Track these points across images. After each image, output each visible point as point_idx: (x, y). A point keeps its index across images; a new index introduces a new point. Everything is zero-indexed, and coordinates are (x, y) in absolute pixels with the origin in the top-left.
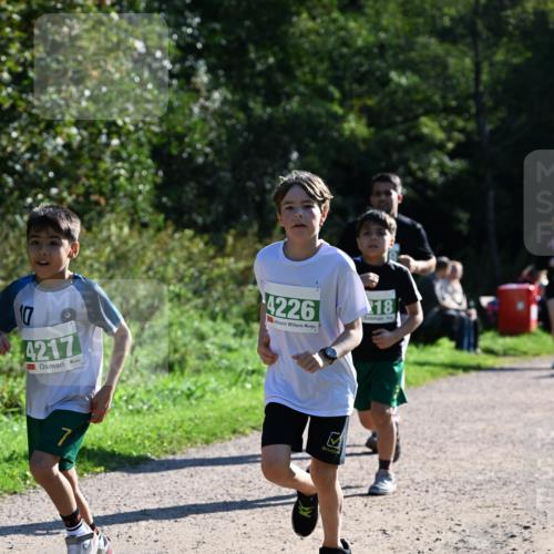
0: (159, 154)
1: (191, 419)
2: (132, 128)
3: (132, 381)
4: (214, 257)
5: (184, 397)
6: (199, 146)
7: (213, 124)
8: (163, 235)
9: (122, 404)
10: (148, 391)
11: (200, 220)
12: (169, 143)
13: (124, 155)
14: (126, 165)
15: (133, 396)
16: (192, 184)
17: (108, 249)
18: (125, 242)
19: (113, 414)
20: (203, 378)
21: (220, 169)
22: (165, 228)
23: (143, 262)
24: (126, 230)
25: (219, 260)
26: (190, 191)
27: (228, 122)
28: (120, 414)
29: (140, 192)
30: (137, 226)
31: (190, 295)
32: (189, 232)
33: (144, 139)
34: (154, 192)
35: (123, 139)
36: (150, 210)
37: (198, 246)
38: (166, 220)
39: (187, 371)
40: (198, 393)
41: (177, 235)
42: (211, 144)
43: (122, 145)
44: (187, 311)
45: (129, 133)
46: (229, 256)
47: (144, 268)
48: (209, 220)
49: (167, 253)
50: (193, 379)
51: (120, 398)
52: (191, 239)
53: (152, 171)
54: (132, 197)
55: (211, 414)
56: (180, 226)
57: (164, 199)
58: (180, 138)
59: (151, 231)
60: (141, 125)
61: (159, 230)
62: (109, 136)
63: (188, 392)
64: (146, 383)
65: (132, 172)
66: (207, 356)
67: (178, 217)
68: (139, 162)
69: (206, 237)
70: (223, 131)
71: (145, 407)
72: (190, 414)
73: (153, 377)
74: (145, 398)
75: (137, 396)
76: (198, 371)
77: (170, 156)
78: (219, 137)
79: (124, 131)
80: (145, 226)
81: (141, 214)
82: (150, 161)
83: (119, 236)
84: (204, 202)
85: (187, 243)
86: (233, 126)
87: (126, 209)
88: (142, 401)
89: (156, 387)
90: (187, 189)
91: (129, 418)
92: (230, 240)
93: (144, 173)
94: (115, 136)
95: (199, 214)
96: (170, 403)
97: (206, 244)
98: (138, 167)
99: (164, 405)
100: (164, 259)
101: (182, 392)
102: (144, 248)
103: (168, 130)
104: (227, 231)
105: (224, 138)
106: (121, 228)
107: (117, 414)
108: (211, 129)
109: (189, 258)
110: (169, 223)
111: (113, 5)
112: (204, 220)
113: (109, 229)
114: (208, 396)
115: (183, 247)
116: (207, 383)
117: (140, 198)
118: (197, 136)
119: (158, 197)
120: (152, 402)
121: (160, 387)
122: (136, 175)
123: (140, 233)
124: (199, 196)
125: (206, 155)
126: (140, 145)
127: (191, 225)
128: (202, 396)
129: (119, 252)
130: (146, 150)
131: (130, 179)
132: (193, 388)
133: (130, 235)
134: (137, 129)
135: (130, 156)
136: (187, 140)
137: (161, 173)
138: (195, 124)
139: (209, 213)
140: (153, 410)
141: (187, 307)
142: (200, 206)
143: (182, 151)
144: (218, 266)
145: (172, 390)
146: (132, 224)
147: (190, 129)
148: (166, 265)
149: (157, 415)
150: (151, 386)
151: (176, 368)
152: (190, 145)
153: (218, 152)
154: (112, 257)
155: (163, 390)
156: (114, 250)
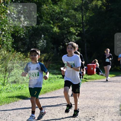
0: (13, 35)
1: (20, 94)
2: (7, 30)
3: (7, 85)
4: (25, 58)
5: (19, 89)
6: (22, 34)
7: (25, 29)
8: (14, 53)
9: (5, 90)
10: (11, 88)
11: (22, 50)
12: (15, 33)
13: (5, 36)
14: (6, 38)
15: (7, 89)
16: (20, 42)
17: (2, 56)
18: (6, 55)
19: (3, 93)
20: (23, 85)
21: (26, 39)
22: (14, 52)
23: (10, 59)
24: (6, 52)
25: (26, 59)
26: (20, 44)
27: (28, 29)
28: (5, 92)
29: (9, 44)
30: (8, 51)
31: (20, 66)
32: (20, 53)
33: (10, 32)
34: (12, 44)
35: (5, 32)
36: (11, 48)
37: (22, 55)
38: (14, 50)
39: (19, 83)
40: (22, 88)
41: (17, 53)
42: (24, 33)
43: (5, 33)
44: (19, 70)
45: (6, 31)
46: (28, 58)
47: (10, 60)
48: (24, 50)
49: (15, 57)
50: (21, 85)
51: (5, 89)
52: (20, 54)
53: (11, 39)
54: (7, 45)
55: (25, 92)
56: (18, 51)
57: (14, 45)
58: (18, 32)
59: (11, 52)
60: (9, 29)
61: (13, 52)
62: (2, 31)
63: (20, 88)
64: (10, 86)
65: (7, 40)
66: (24, 80)
67: (17, 49)
68: (8, 37)
69: (23, 54)
70: (27, 30)
71: (10, 91)
72: (20, 92)
73: (12, 84)
74: (10, 89)
75: (8, 89)
76: (22, 83)
77: (15, 36)
78: (26, 32)
79: (5, 30)
80: (10, 51)
81: (9, 49)
82: (11, 37)
83: (4, 53)
84: (23, 46)
85: (19, 55)
86: (29, 29)
87: (6, 47)
88: (9, 90)
89: (12, 87)
90: (19, 43)
91: (7, 93)
92: (29, 54)
93: (10, 40)
94: (3, 32)
95: (22, 49)
96: (16, 90)
97: (23, 55)
98: (8, 38)
99: (14, 90)
100: (14, 59)
101: (18, 88)
102: (10, 56)
103: (15, 30)
104: (28, 53)
105: (27, 32)
106: (5, 52)
107: (4, 93)
108: (24, 30)
109: (20, 58)
110: (15, 51)
111: (3, 3)
112: (23, 50)
113: (2, 52)
114: (24, 89)
115: (18, 56)
116: (24, 86)
117: (9, 45)
118: (21, 32)
119: (13, 45)
120: (12, 90)
121: (13, 87)
122: (8, 40)
123: (9, 53)
124: (22, 45)
125: (23, 36)
126: (9, 33)
127: (20, 51)
128: (23, 89)
129: (4, 57)
130: (10, 35)
131: (7, 41)
132: (21, 87)
133: (7, 53)
134: (8, 30)
135: (6, 36)
136: (19, 32)
137: (13, 40)
138: (21, 29)
139: (24, 49)
140: (12, 92)
141: (19, 69)
142: (22, 47)
143: (18, 35)
144: (26, 60)
145: (16, 87)
146: (7, 51)
147: (20, 30)
148: (15, 60)
149: (13, 93)
150: (11, 86)
151: (17, 82)
152: (20, 34)
153: (26, 35)
154: (3, 58)
155: (14, 87)
156: (3, 57)
